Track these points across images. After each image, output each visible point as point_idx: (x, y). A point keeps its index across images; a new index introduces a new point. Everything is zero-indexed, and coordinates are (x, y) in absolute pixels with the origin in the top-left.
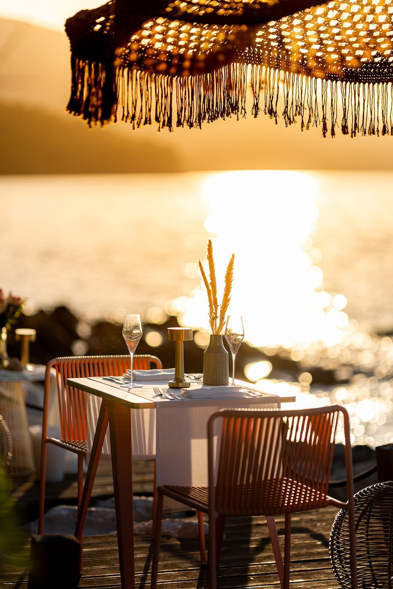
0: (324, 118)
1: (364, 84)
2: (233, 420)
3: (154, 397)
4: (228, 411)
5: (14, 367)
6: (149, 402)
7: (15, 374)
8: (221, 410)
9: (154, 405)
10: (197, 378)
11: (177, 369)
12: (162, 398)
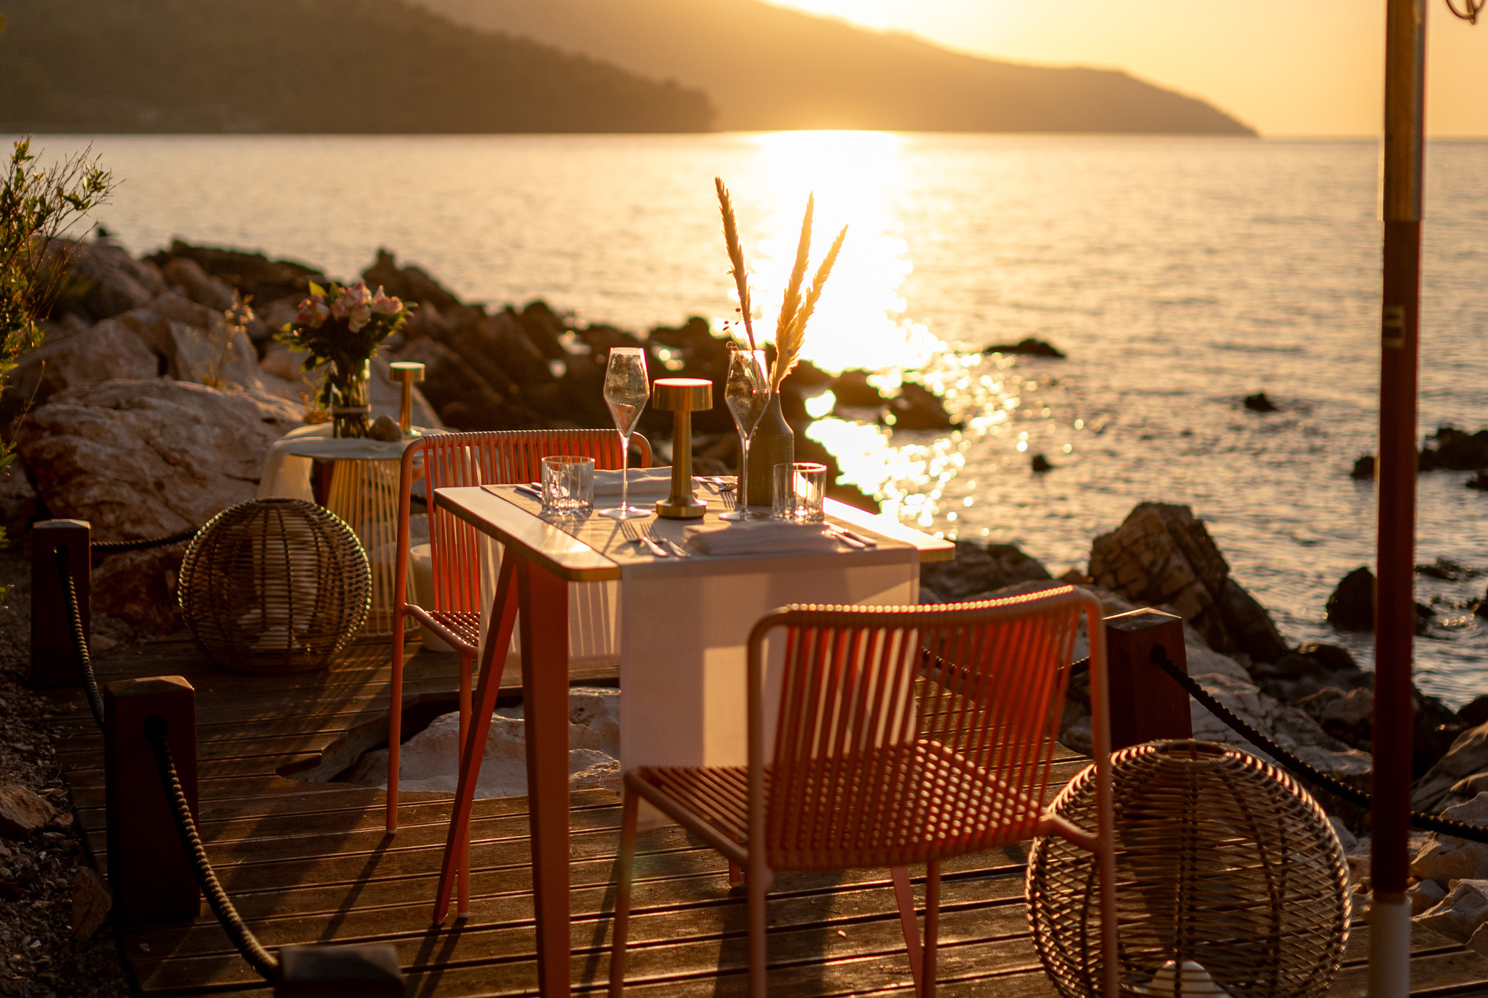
2: (814, 634)
3: (621, 549)
4: (800, 612)
5: (385, 433)
6: (606, 564)
7: (384, 448)
8: (784, 609)
9: (618, 573)
10: (725, 490)
11: (676, 474)
12: (639, 552)
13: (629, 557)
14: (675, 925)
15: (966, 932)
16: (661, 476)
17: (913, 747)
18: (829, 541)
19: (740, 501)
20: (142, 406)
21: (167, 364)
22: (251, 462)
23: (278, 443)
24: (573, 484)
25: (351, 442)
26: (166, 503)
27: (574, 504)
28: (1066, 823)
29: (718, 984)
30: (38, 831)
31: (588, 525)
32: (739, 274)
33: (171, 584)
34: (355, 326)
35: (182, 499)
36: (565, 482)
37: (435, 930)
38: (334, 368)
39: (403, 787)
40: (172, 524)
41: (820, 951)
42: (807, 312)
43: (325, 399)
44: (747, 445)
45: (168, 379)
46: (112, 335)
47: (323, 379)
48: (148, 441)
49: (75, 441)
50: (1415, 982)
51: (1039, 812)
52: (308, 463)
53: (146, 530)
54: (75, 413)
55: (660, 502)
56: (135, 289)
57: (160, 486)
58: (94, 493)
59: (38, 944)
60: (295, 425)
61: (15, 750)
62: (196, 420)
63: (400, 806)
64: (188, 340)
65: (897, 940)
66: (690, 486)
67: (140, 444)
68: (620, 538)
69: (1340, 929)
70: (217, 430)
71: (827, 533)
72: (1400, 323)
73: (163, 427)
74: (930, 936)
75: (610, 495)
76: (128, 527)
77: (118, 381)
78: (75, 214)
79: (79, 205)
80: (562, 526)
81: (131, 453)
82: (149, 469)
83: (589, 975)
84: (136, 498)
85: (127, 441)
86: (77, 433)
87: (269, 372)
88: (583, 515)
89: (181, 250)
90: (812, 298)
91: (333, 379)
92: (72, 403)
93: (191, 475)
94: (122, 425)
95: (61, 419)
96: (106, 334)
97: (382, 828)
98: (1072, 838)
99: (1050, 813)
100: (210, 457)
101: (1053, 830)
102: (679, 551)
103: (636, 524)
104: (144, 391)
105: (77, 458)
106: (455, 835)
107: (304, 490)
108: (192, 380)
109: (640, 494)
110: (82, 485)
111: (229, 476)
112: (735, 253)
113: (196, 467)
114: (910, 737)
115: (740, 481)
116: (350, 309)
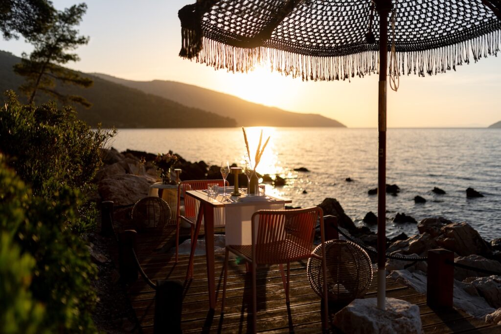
0: (303, 73)
1: (320, 57)
2: (265, 216)
3: (224, 201)
4: (262, 211)
5: (173, 183)
6: (221, 204)
7: (173, 186)
8: (259, 211)
9: (224, 206)
10: (244, 191)
11: (235, 188)
12: (228, 202)
13: (226, 203)
14: (235, 280)
15: (295, 280)
16: (232, 188)
17: (285, 240)
18: (267, 199)
19: (248, 193)
20: (123, 179)
21: (127, 171)
22: (146, 190)
23: (152, 186)
24: (214, 189)
25: (167, 185)
26: (129, 199)
27: (214, 193)
28: (316, 255)
29: (245, 291)
30: (104, 263)
31: (217, 197)
32: (247, 147)
33: (130, 215)
34: (167, 162)
35: (132, 198)
36: (212, 189)
37: (186, 281)
38: (163, 170)
39: (179, 254)
40: (129, 203)
41: (265, 284)
42: (261, 154)
43: (161, 177)
44: (249, 181)
45: (128, 174)
46: (116, 166)
47: (161, 172)
48: (125, 186)
49: (110, 186)
50: (386, 288)
51: (310, 253)
52: (158, 190)
53: (124, 204)
54: (109, 181)
55: (232, 193)
56: (119, 159)
57: (127, 195)
58: (114, 197)
59: (105, 285)
60: (154, 183)
61: (99, 247)
62: (134, 182)
63: (178, 257)
64: (132, 167)
65: (281, 282)
66: (238, 190)
67: (123, 187)
68: (224, 199)
69: (371, 277)
70: (139, 184)
71: (266, 198)
72: (382, 152)
73: (127, 183)
74: (288, 281)
75: (222, 192)
76: (120, 204)
77: (118, 174)
78: (111, 138)
79: (111, 136)
80: (212, 197)
81: (121, 188)
82: (125, 192)
83: (218, 289)
84: (122, 198)
85: (120, 186)
86: (110, 185)
87: (148, 174)
88: (216, 195)
89: (128, 151)
90: (262, 151)
91: (163, 172)
92: (109, 179)
93: (133, 193)
94: (119, 183)
95: (107, 182)
96: (115, 166)
97: (175, 262)
98: (317, 258)
99: (313, 253)
100: (137, 189)
101: (313, 256)
102: (236, 202)
103: (227, 197)
104: (124, 176)
105: (110, 190)
106: (190, 263)
107: (157, 195)
108: (132, 173)
109: (228, 191)
110: (111, 195)
111: (141, 193)
112: (246, 143)
113: (135, 191)
114: (284, 239)
115: (248, 189)
116: (166, 158)
